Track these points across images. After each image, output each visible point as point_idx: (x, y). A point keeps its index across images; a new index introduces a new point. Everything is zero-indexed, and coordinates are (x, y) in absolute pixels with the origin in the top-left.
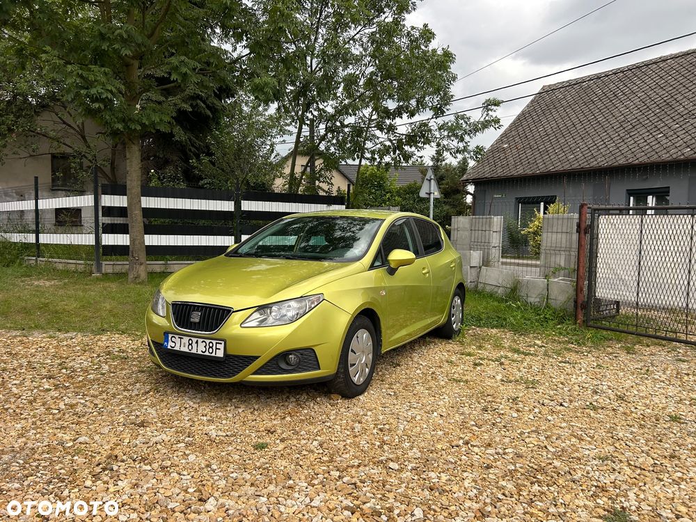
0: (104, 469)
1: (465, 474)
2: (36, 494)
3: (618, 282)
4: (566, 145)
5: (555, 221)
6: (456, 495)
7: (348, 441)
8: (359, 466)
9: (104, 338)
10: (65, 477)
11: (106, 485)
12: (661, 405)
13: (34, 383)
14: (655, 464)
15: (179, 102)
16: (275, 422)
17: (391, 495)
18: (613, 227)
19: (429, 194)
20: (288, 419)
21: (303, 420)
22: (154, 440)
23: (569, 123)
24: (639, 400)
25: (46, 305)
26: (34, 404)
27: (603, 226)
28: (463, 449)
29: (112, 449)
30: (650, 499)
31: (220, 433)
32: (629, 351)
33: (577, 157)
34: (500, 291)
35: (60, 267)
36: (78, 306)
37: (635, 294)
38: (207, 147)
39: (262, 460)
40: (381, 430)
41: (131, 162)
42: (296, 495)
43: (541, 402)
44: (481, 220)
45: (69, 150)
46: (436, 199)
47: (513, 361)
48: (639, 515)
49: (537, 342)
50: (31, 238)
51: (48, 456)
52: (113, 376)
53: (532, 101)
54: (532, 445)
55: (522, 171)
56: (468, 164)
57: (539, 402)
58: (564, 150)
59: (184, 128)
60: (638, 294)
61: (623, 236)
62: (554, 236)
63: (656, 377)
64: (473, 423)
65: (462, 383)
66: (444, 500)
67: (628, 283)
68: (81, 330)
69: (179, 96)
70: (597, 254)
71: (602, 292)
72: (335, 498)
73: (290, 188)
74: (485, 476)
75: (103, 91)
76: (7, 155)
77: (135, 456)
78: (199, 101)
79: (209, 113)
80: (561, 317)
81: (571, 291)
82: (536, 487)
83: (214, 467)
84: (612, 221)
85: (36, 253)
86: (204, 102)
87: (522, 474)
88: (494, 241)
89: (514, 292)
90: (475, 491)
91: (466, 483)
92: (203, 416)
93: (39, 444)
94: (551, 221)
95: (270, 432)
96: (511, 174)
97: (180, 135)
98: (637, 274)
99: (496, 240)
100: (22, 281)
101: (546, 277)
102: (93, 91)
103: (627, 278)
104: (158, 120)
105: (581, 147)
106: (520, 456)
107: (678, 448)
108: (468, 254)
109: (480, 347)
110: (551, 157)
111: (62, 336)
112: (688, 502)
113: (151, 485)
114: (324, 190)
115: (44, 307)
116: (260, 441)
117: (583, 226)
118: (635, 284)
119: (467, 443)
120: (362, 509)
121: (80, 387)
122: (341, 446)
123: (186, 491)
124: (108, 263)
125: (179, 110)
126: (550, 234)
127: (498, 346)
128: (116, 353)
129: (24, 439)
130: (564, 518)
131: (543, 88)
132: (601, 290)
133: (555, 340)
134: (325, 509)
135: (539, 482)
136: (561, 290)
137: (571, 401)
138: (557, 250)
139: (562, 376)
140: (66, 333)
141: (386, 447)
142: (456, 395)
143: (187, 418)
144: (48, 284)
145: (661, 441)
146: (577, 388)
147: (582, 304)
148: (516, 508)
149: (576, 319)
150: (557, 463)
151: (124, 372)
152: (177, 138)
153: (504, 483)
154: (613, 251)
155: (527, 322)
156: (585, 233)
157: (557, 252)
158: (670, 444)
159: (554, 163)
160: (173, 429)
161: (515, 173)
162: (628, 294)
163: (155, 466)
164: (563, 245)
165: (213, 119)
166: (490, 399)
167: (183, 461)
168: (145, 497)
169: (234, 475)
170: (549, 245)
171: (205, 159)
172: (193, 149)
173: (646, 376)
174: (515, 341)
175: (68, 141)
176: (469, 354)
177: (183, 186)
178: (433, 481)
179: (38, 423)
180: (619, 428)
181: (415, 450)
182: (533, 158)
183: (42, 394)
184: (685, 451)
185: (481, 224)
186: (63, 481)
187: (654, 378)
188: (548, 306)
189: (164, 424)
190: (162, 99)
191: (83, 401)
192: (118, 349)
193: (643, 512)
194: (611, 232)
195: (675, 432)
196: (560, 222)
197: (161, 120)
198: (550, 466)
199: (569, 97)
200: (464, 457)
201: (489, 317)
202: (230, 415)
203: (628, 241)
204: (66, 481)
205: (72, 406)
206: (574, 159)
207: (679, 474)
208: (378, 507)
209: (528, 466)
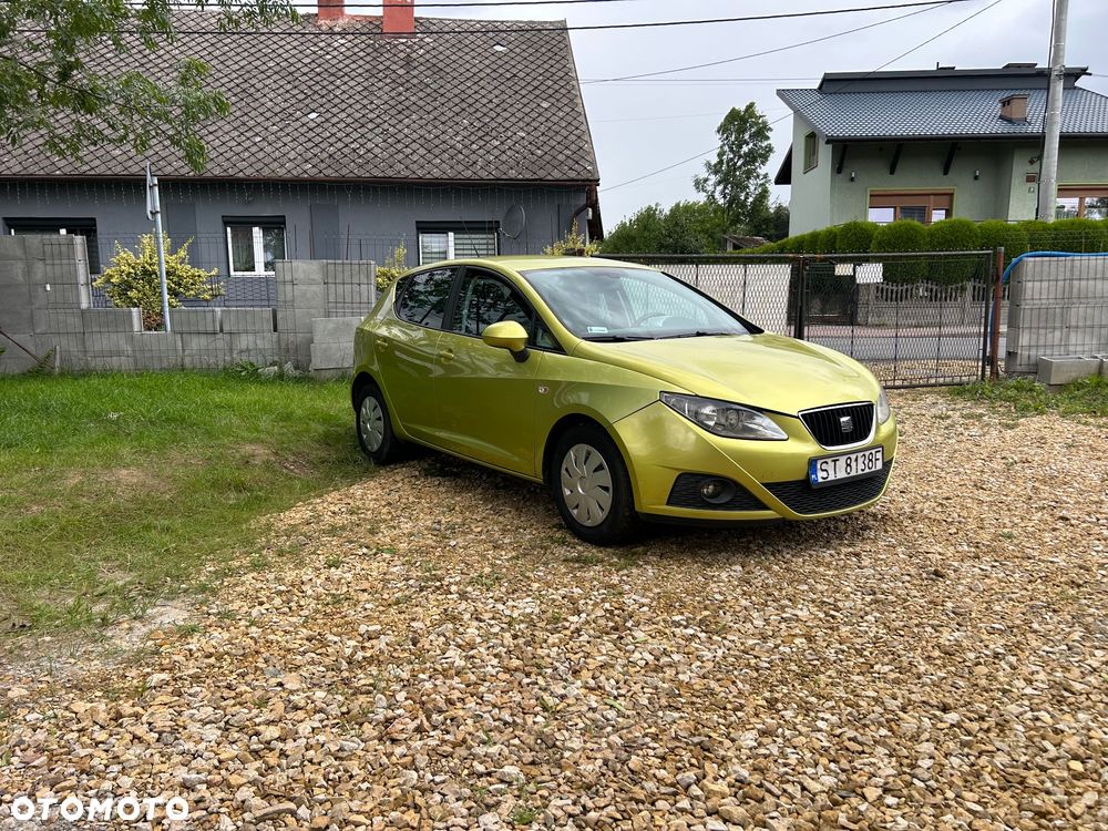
19: (155, 214)
55: (19, 168)
185: (347, 274)
206: (125, 157)
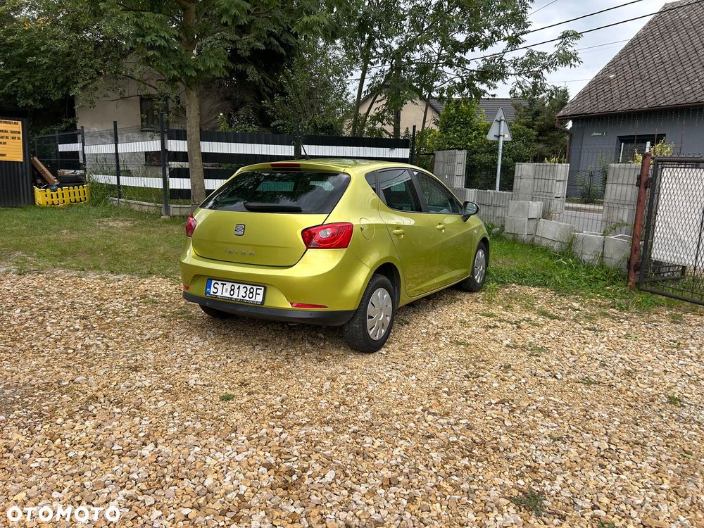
0: (81, 409)
1: (402, 442)
2: (14, 427)
3: (676, 244)
4: (684, 75)
5: (622, 170)
6: (377, 462)
7: (310, 399)
8: (304, 425)
9: (148, 281)
10: (45, 413)
11: (74, 424)
12: (668, 384)
13: (69, 323)
14: (610, 449)
15: (253, 40)
16: (254, 375)
17: (315, 456)
18: (677, 181)
19: (499, 137)
20: (268, 372)
21: (281, 375)
22: (139, 384)
23: (690, 49)
24: (646, 377)
25: (109, 247)
26: (58, 343)
27: (666, 180)
28: (417, 417)
29: (99, 390)
30: (576, 485)
31: (199, 382)
32: (675, 319)
33: (694, 89)
34: (556, 246)
35: (137, 208)
36: (137, 249)
37: (694, 258)
38: (281, 86)
39: (222, 411)
40: (348, 390)
41: (190, 108)
42: (229, 448)
43: (534, 372)
44: (545, 168)
45: (154, 92)
46: (505, 142)
47: (534, 325)
48: (555, 500)
49: (576, 305)
50: (113, 180)
51: (42, 393)
52: (137, 320)
53: (650, 22)
54: (490, 418)
55: (628, 105)
56: (568, 97)
57: (531, 372)
58: (680, 81)
59: (258, 67)
60: (696, 258)
61: (686, 193)
62: (619, 188)
63: (687, 352)
64: (446, 389)
65: (462, 346)
66: (364, 466)
67: (687, 245)
68: (131, 272)
69: (252, 35)
70: (657, 211)
71: (659, 253)
72: (261, 453)
73: (354, 131)
74: (420, 446)
75: (156, 38)
76: (98, 98)
77: (112, 399)
78: (272, 39)
79: (282, 51)
80: (614, 277)
81: (628, 250)
82: (466, 461)
83: (176, 414)
84: (676, 175)
85: (117, 195)
86: (278, 40)
87: (460, 447)
88: (557, 190)
89: (569, 249)
90: (399, 460)
91: (396, 452)
92: (194, 364)
93: (41, 381)
94: (617, 172)
95: (243, 384)
96: (615, 109)
97: (253, 74)
98: (698, 235)
99: (560, 189)
100: (100, 222)
101: (605, 233)
102: (148, 39)
103: (686, 239)
104: (213, 65)
105: (700, 78)
106: (469, 427)
107: (652, 434)
108: (527, 205)
109: (506, 308)
110: (664, 90)
111: (112, 277)
112: (616, 494)
113: (110, 427)
114: (387, 133)
115: (107, 249)
116: (229, 392)
117: (644, 179)
118: (695, 246)
119: (424, 410)
120: (280, 467)
121: (103, 329)
122: (300, 404)
123: (137, 436)
124: (175, 206)
125: (252, 49)
126: (615, 186)
127: (529, 307)
128: (151, 297)
129: (30, 376)
130: (471, 495)
131: (664, 7)
132: (658, 251)
133: (597, 303)
134: (245, 465)
135: (471, 457)
136: (617, 248)
137: (569, 373)
138: (620, 204)
139: (578, 345)
140: (117, 275)
141: (342, 408)
142: (449, 358)
143: (177, 366)
144: (121, 224)
145: (637, 425)
146: (585, 358)
147: (636, 265)
148: (429, 481)
149: (628, 282)
150: (503, 439)
151: (147, 317)
152: (250, 78)
153: (434, 454)
154: (674, 209)
155: (575, 282)
156: (646, 188)
157: (621, 206)
158: (646, 429)
159: (666, 96)
160: (160, 375)
161: (618, 108)
162: (685, 257)
163: (125, 409)
164: (628, 199)
165: (288, 56)
166: (482, 365)
167: (153, 407)
168: (100, 437)
169: (186, 424)
170: (613, 197)
171: (278, 99)
172: (267, 89)
173: (675, 350)
174: (549, 302)
175: (153, 83)
176: (491, 316)
177: (254, 128)
178: (365, 446)
179: (51, 361)
180: (599, 406)
181: (368, 413)
182: (642, 91)
183: (70, 333)
184: (658, 438)
185: (544, 172)
186: (41, 415)
187: (683, 354)
188: (602, 266)
189: (156, 369)
190: (237, 37)
191: (99, 343)
192: (154, 293)
193: (560, 498)
194: (674, 187)
195: (664, 415)
196: (627, 173)
197: (216, 66)
198: (495, 442)
199: (694, 17)
200: (412, 425)
201: (534, 274)
202: (217, 365)
203: (692, 197)
204: (44, 417)
205: (87, 347)
206: (691, 91)
207: (629, 463)
208: (295, 466)
209: (472, 439)
